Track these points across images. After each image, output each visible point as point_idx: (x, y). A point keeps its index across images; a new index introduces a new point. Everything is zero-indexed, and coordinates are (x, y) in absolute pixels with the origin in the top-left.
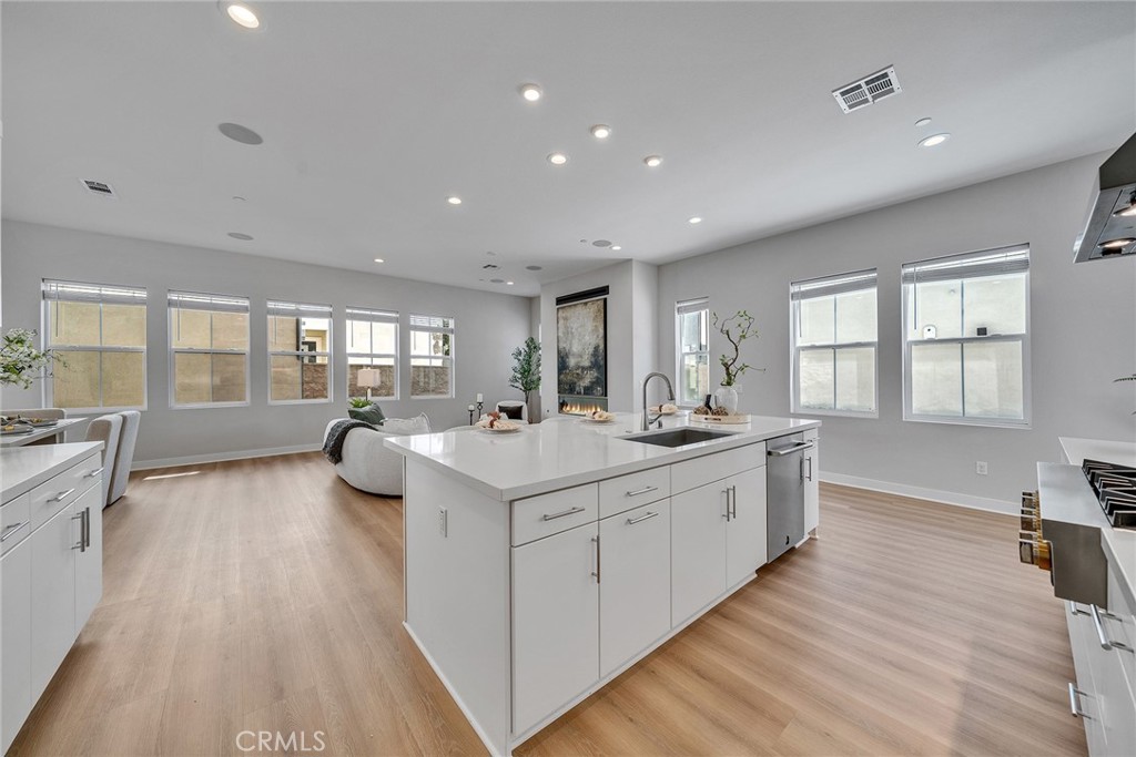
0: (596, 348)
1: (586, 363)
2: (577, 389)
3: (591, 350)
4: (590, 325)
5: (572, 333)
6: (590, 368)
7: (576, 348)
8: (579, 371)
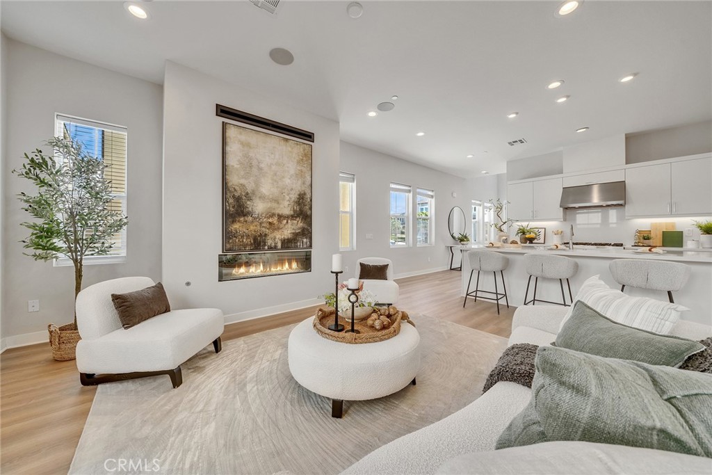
0: (301, 197)
1: (286, 210)
2: (270, 242)
3: (294, 196)
4: (292, 168)
5: (260, 169)
6: (293, 217)
7: (266, 188)
8: (275, 220)
